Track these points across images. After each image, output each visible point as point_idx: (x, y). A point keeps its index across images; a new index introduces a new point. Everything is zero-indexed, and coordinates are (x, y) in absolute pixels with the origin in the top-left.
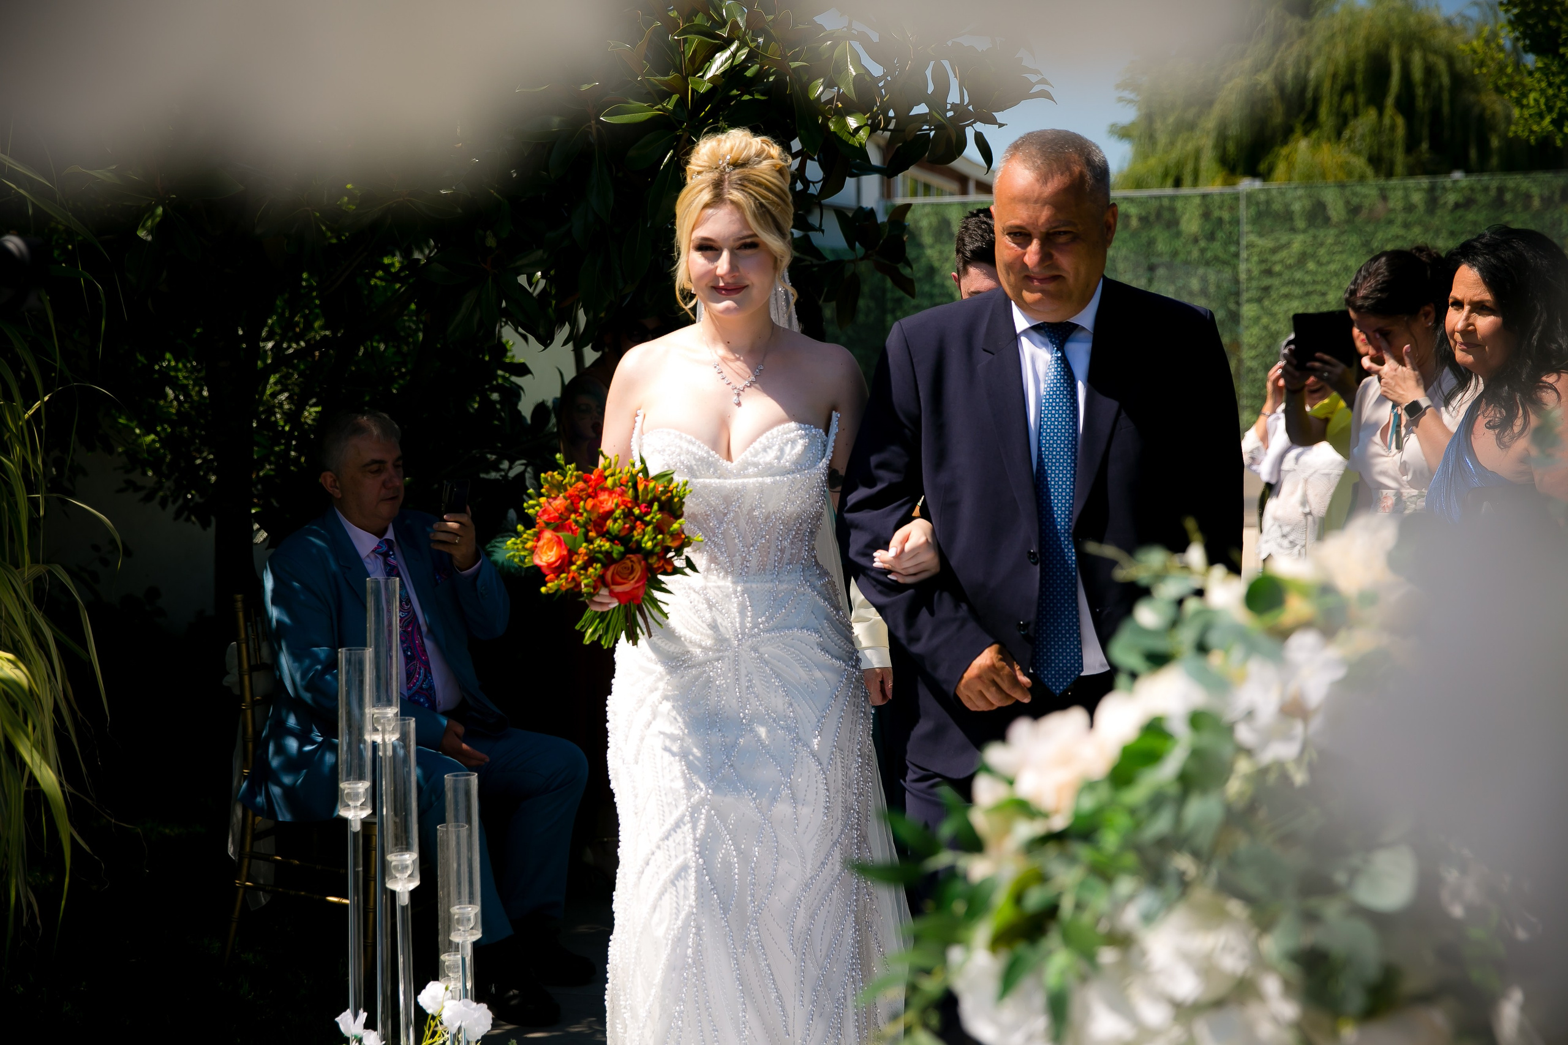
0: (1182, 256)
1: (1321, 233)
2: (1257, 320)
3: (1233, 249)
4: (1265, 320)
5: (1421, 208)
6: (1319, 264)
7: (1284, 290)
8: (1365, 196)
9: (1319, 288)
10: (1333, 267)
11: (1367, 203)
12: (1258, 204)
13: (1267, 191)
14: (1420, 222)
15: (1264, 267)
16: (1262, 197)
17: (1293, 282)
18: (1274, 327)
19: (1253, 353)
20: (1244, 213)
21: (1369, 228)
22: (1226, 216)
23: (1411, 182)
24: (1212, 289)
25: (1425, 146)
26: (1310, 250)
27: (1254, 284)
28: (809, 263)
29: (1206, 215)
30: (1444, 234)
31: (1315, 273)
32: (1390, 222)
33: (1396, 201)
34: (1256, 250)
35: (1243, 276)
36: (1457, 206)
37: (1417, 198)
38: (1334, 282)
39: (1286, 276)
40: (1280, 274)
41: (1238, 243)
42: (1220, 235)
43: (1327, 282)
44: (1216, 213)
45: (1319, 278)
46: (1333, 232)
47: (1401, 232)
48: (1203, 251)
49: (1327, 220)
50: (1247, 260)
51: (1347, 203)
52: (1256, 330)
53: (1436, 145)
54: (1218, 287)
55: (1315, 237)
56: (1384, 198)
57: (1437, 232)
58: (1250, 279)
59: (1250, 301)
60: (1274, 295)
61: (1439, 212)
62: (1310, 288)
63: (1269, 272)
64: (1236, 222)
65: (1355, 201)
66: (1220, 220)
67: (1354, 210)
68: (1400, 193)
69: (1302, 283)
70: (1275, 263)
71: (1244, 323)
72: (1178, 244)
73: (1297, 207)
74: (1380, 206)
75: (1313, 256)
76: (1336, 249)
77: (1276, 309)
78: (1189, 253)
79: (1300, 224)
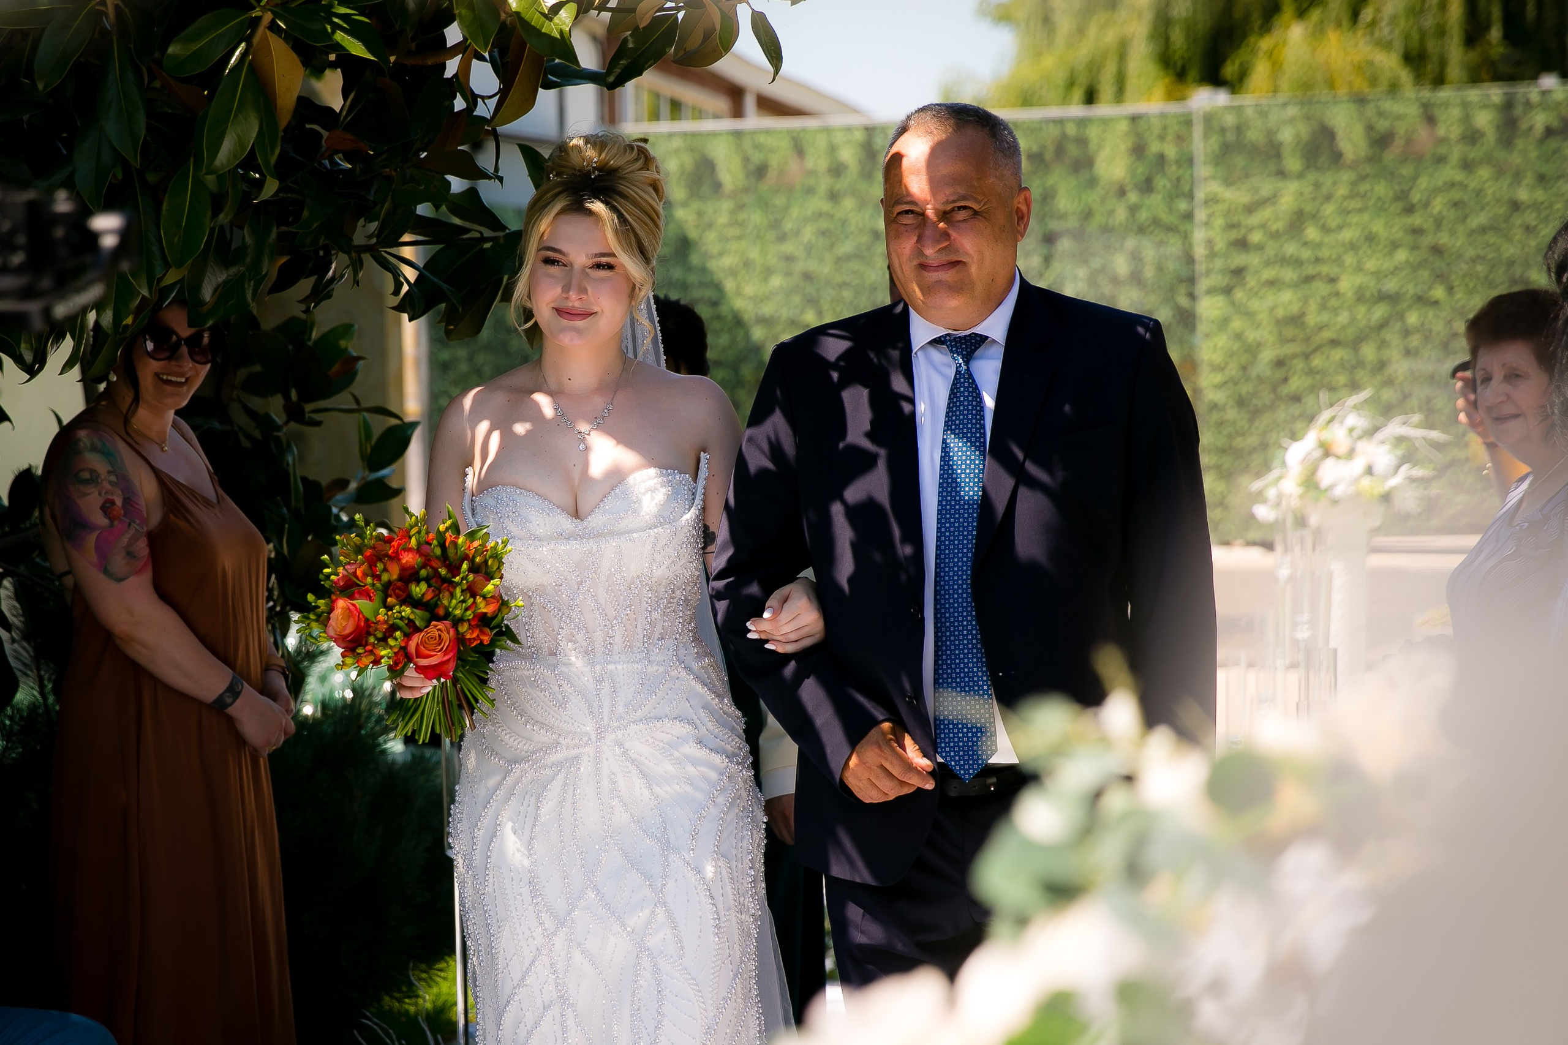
0: (1098, 219)
1: (1327, 179)
2: (1223, 323)
3: (1182, 206)
4: (1237, 324)
5: (1491, 136)
6: (1325, 229)
7: (1268, 274)
8: (1399, 117)
9: (1325, 269)
10: (1347, 235)
11: (1401, 129)
12: (1223, 131)
13: (1239, 110)
14: (1488, 160)
15: (1234, 235)
16: (1230, 120)
17: (1283, 261)
18: (1252, 336)
19: (1218, 378)
20: (1200, 146)
21: (1406, 171)
22: (1171, 151)
23: (1474, 94)
24: (1149, 273)
25: (1495, 34)
26: (1309, 208)
27: (1219, 263)
28: (478, 235)
29: (1138, 151)
30: (1529, 178)
31: (1319, 245)
32: (1440, 160)
33: (1449, 126)
34: (1219, 207)
35: (1199, 251)
36: (1549, 132)
37: (1484, 120)
38: (1349, 259)
39: (1271, 250)
40: (1260, 247)
41: (1191, 196)
42: (1162, 183)
43: (1338, 261)
44: (1154, 147)
45: (1325, 253)
46: (1346, 176)
47: (1459, 176)
48: (1133, 209)
49: (1337, 157)
50: (1207, 224)
51: (1370, 128)
52: (1222, 341)
53: (1514, 32)
54: (1160, 268)
55: (1317, 185)
56: (1430, 120)
57: (1518, 176)
58: (1212, 255)
59: (1210, 291)
60: (1251, 281)
61: (1520, 143)
62: (1310, 270)
63: (1242, 244)
64: (1188, 161)
65: (1382, 125)
66: (1161, 158)
67: (1381, 141)
68: (1456, 112)
69: (1298, 262)
70: (1251, 229)
71: (1202, 328)
72: (1092, 198)
73: (1286, 136)
74: (1423, 133)
75: (1314, 216)
76: (1354, 204)
77: (1255, 304)
78: (1111, 213)
79: (1293, 164)
